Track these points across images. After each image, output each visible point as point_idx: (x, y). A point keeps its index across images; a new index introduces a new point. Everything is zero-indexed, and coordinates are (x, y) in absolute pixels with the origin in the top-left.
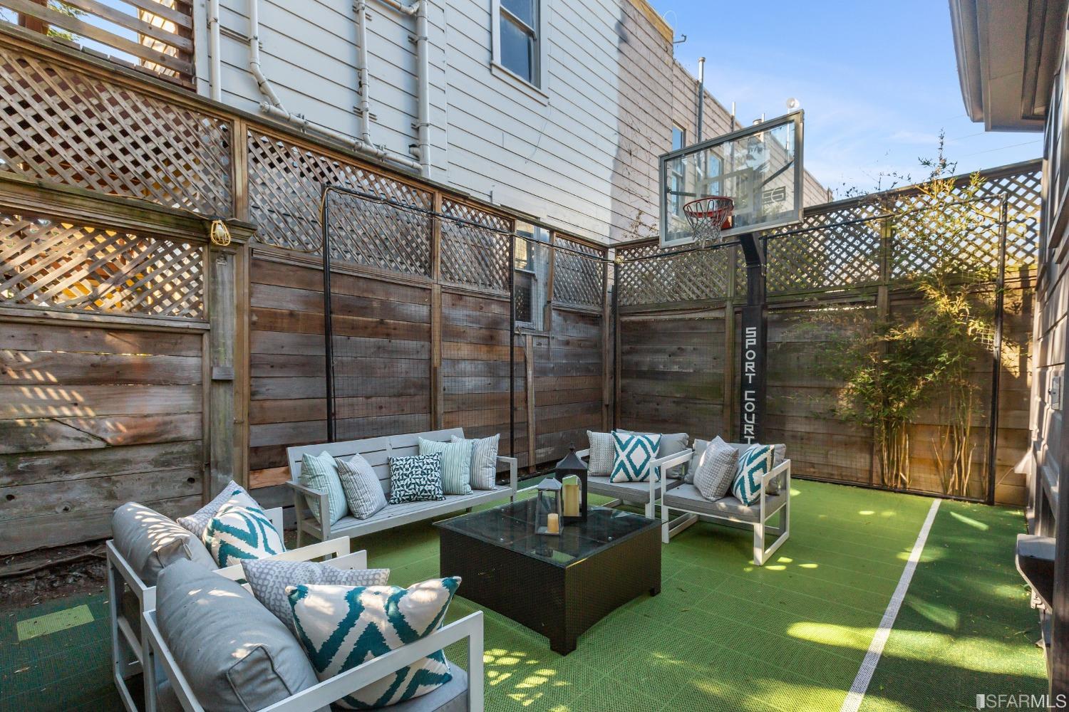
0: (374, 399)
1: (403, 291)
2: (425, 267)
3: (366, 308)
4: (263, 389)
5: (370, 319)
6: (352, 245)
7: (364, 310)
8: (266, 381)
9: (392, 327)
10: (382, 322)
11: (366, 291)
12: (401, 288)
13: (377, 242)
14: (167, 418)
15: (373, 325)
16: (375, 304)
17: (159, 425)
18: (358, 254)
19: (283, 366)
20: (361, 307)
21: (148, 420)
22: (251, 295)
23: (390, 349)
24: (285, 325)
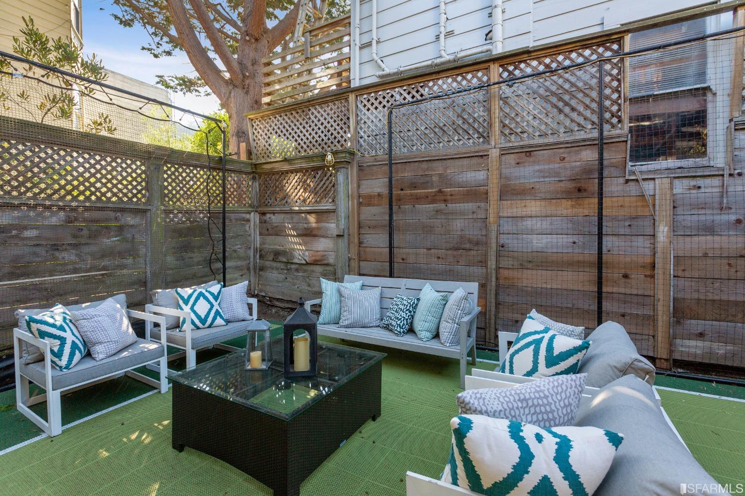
0: (433, 251)
1: (458, 162)
2: (484, 137)
3: (427, 182)
4: (365, 241)
5: (431, 190)
6: (417, 140)
7: (425, 185)
8: (367, 236)
9: (449, 194)
10: (440, 191)
11: (428, 169)
12: (457, 160)
13: (437, 130)
14: (325, 253)
15: (433, 194)
16: (435, 179)
17: (322, 256)
18: (422, 145)
19: (375, 227)
20: (423, 183)
21: (319, 253)
22: (359, 186)
23: (447, 212)
24: (376, 202)
